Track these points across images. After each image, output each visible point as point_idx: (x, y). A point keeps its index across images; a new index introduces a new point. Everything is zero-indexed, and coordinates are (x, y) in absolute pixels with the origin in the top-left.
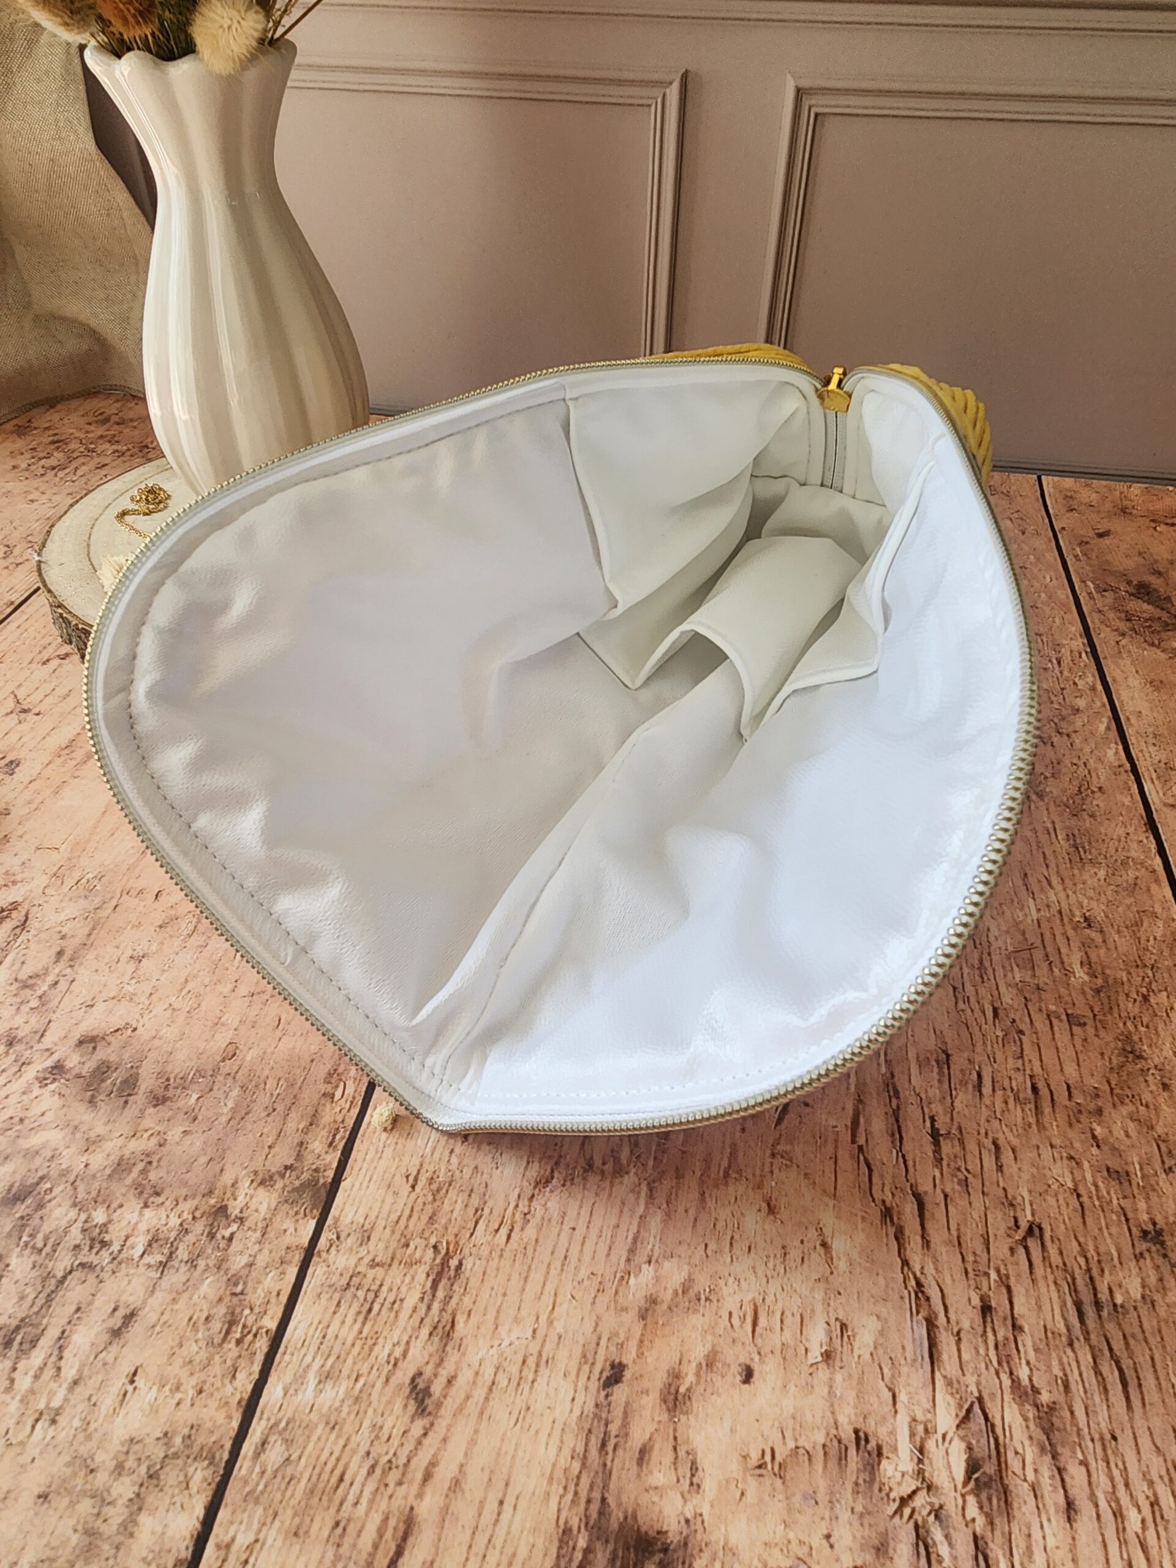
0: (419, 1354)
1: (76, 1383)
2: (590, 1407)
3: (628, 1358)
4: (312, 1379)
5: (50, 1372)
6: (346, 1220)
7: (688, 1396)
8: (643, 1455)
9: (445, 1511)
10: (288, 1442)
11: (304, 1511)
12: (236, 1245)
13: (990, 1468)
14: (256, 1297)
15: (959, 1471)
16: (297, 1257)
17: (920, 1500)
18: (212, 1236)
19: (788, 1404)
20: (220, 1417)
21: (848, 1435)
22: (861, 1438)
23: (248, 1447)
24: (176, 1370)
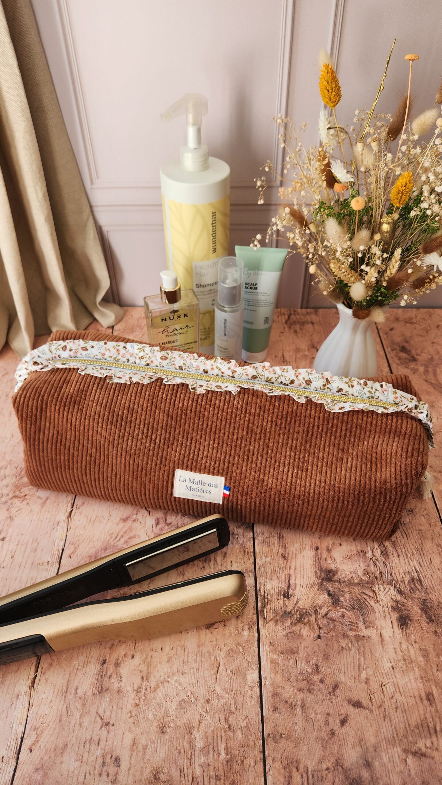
0: (281, 551)
1: (221, 565)
2: (314, 554)
3: (319, 545)
4: (264, 558)
5: (216, 564)
6: (258, 531)
7: (331, 549)
8: (326, 559)
9: (295, 573)
10: (264, 567)
11: (271, 576)
12: (239, 539)
13: (385, 552)
14: (248, 546)
15: (380, 553)
16: (252, 539)
17: (373, 558)
18: (234, 538)
19: (349, 548)
20: (250, 566)
21: (360, 551)
22: (362, 551)
23: (257, 569)
24: (238, 560)
